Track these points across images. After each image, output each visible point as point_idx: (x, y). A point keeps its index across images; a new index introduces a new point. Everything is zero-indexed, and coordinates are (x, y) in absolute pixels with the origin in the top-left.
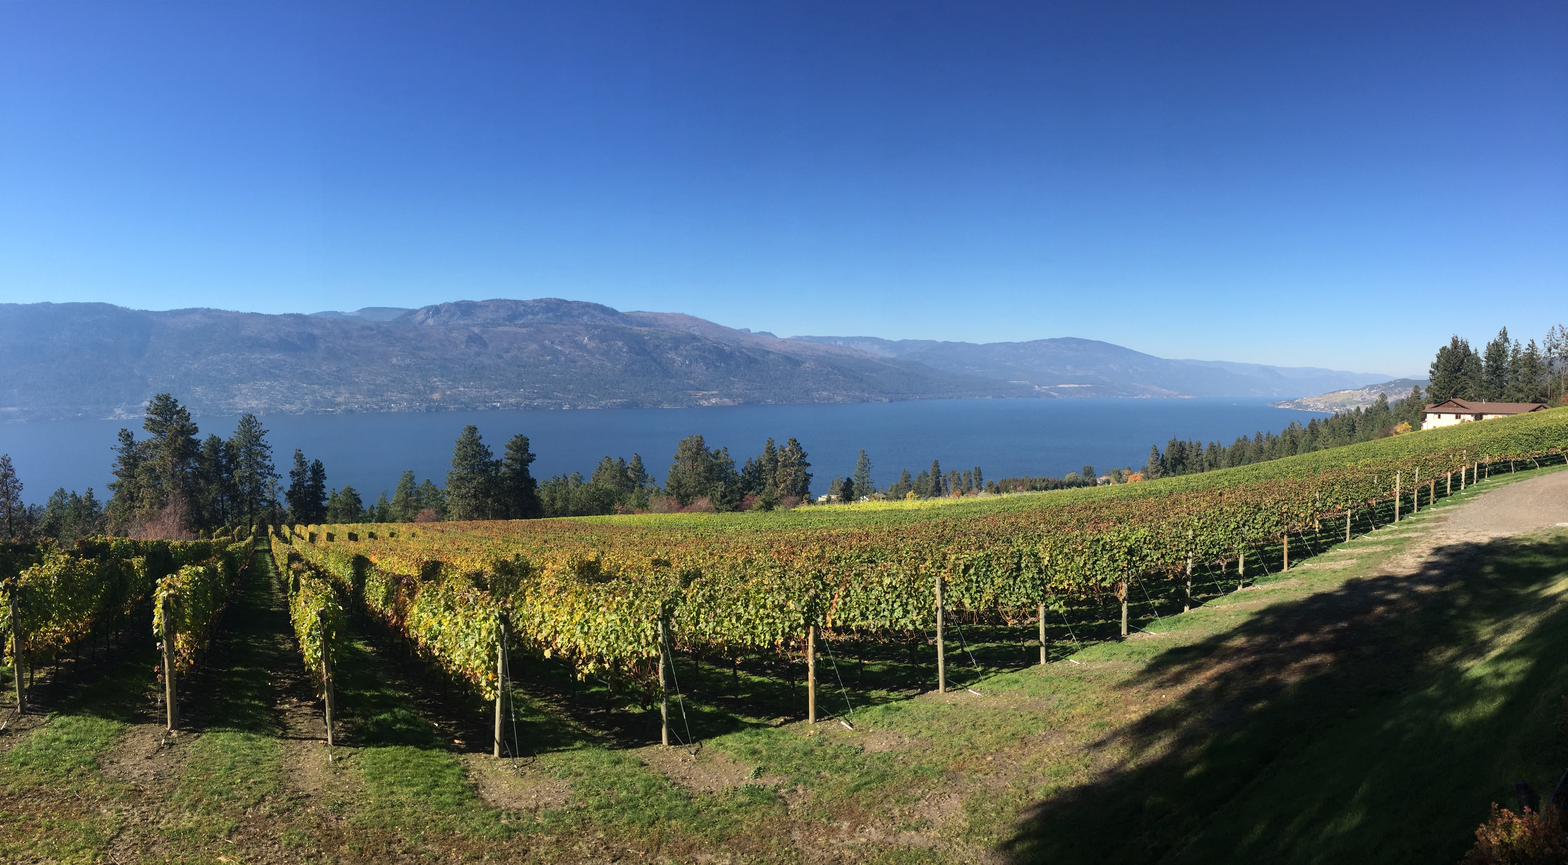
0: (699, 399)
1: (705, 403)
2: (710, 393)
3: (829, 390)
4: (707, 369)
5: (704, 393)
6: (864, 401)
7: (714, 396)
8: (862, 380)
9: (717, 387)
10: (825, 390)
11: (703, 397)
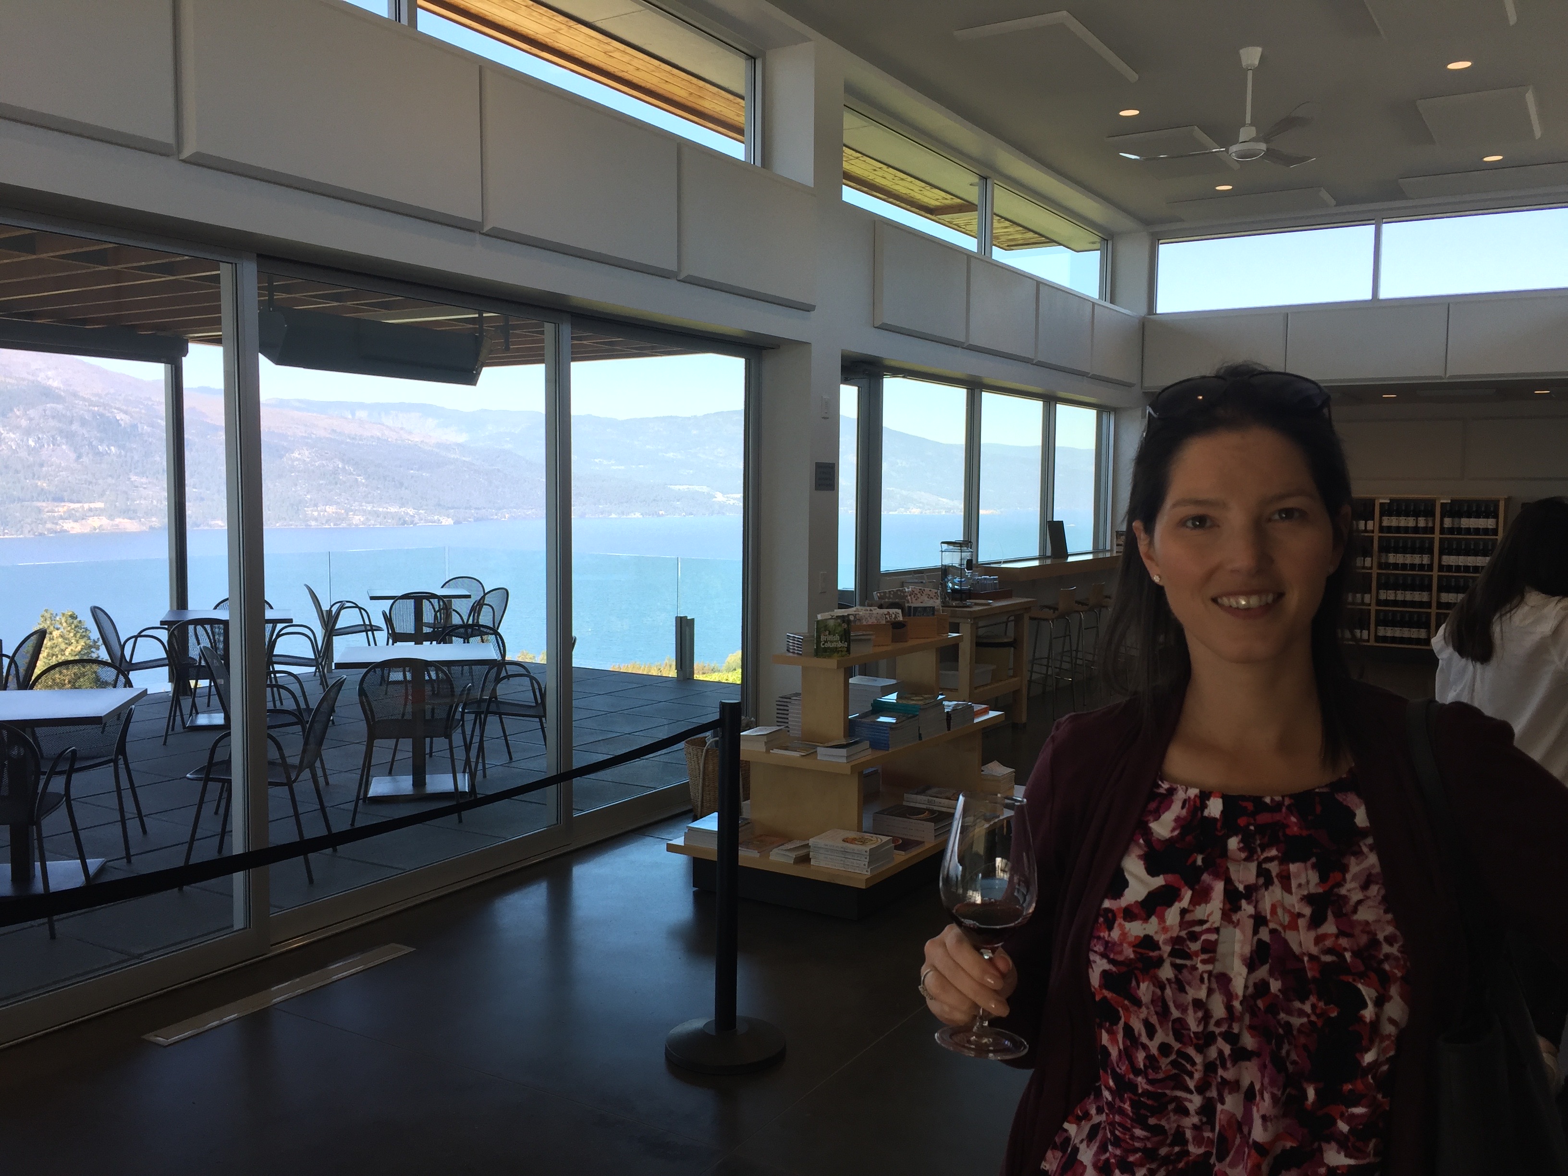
0: (61, 518)
1: (72, 527)
2: (86, 506)
3: (337, 503)
4: (79, 457)
5: (73, 506)
6: (405, 522)
7: (98, 513)
8: (402, 484)
9: (102, 495)
10: (329, 502)
11: (70, 516)
